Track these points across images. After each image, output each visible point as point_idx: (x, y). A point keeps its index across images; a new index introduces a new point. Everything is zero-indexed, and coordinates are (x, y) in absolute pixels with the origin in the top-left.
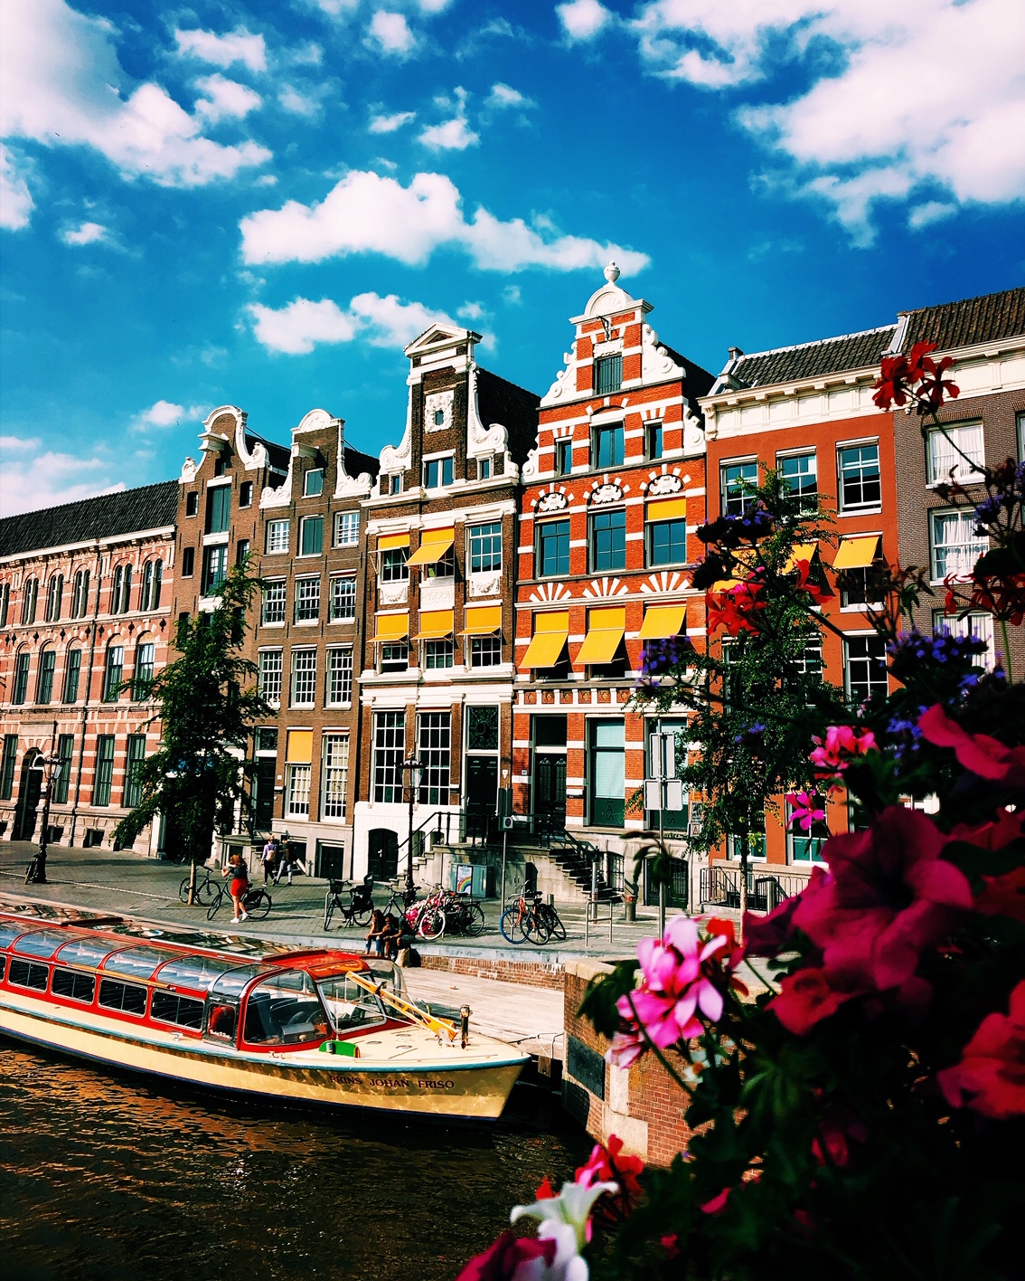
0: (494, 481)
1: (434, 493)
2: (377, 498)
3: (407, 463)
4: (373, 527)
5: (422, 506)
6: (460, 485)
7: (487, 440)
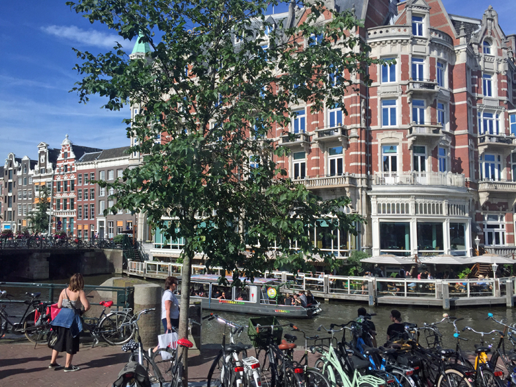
0: (50, 174)
1: (42, 175)
2: (35, 175)
3: (38, 169)
4: (34, 181)
5: (40, 177)
6: (46, 174)
7: (49, 166)
